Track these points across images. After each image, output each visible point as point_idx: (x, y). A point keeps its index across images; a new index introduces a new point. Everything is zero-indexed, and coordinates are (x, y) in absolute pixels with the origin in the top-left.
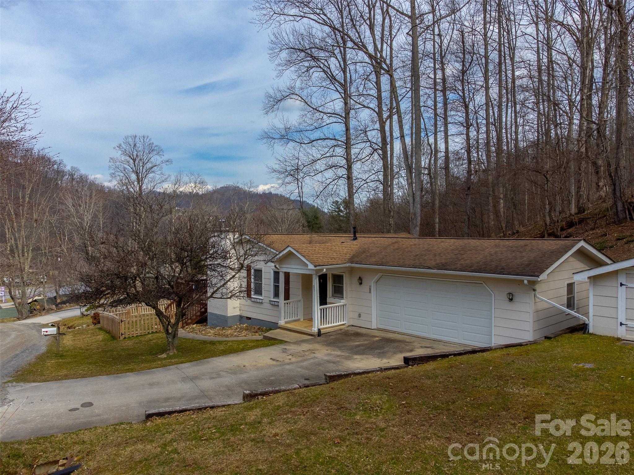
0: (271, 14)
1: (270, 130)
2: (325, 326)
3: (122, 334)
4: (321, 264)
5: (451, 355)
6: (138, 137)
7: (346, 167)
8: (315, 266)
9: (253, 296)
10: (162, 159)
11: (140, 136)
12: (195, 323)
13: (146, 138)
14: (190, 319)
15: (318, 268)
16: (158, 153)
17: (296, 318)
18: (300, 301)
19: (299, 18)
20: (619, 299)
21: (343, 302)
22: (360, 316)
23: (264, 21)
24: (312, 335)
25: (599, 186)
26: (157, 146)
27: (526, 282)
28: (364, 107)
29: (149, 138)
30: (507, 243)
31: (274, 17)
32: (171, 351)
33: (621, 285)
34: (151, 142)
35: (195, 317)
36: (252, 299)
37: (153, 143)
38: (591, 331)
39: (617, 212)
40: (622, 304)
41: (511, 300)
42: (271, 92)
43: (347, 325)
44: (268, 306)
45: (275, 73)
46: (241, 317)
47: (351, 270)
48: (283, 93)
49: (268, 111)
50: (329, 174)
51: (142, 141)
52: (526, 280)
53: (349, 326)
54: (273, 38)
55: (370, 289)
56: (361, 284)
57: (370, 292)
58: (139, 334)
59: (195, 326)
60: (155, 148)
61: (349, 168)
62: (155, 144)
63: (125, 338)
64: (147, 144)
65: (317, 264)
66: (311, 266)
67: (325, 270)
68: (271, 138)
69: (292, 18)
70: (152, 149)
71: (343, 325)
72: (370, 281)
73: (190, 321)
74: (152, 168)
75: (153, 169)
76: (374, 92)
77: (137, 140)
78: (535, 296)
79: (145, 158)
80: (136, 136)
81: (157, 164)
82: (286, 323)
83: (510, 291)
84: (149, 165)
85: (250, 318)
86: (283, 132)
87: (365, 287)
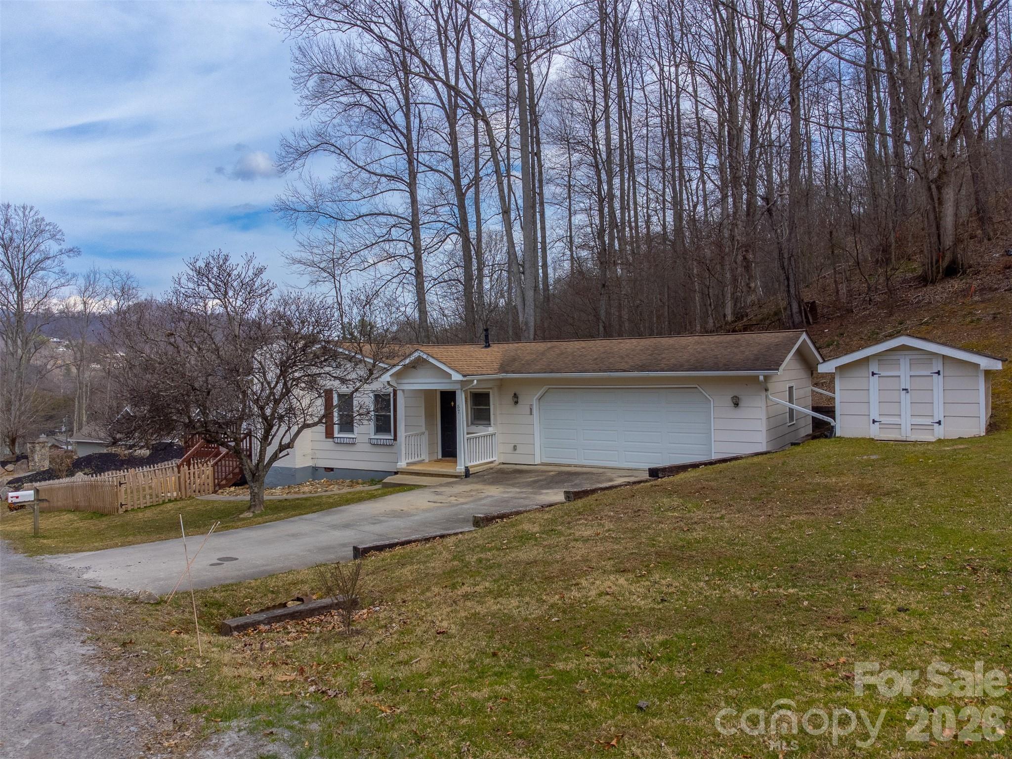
0: (305, 16)
1: (290, 198)
2: (475, 463)
3: (122, 505)
4: (470, 373)
5: (701, 464)
6: (13, 208)
7: (412, 256)
8: (464, 376)
9: (336, 435)
10: (60, 247)
11: (17, 205)
12: (233, 485)
13: (28, 210)
14: (225, 478)
15: (468, 378)
16: (53, 237)
17: (419, 459)
18: (423, 433)
19: (348, 26)
20: (871, 391)
21: (491, 430)
22: (515, 448)
23: (293, 26)
24: (456, 477)
25: (750, 288)
26: (49, 224)
27: (761, 378)
28: (432, 170)
29: (35, 209)
30: (711, 339)
31: (308, 22)
32: (257, 508)
33: (873, 374)
34: (39, 217)
35: (231, 476)
36: (336, 440)
37: (43, 219)
38: (838, 433)
39: (792, 315)
40: (874, 396)
41: (736, 405)
42: (291, 139)
43: (497, 463)
44: (368, 448)
45: (300, 110)
46: (315, 469)
47: (501, 384)
48: (310, 142)
49: (286, 168)
50: (385, 268)
51: (21, 215)
52: (761, 375)
53: (500, 464)
54: (297, 53)
55: (531, 409)
56: (516, 403)
57: (531, 414)
58: (148, 504)
59: (232, 489)
60: (47, 228)
61: (418, 260)
62: (47, 221)
63: (126, 511)
64: (30, 220)
65: (465, 373)
66: (456, 377)
67: (475, 382)
68: (292, 209)
69: (334, 25)
70: (39, 230)
71: (492, 462)
72: (531, 399)
73: (224, 482)
74: (42, 261)
75: (43, 265)
76: (446, 147)
77: (11, 212)
78: (767, 397)
79: (28, 245)
80: (9, 206)
81: (51, 255)
82: (408, 464)
83: (735, 394)
84: (36, 257)
85: (332, 469)
86: (312, 202)
87: (523, 407)
